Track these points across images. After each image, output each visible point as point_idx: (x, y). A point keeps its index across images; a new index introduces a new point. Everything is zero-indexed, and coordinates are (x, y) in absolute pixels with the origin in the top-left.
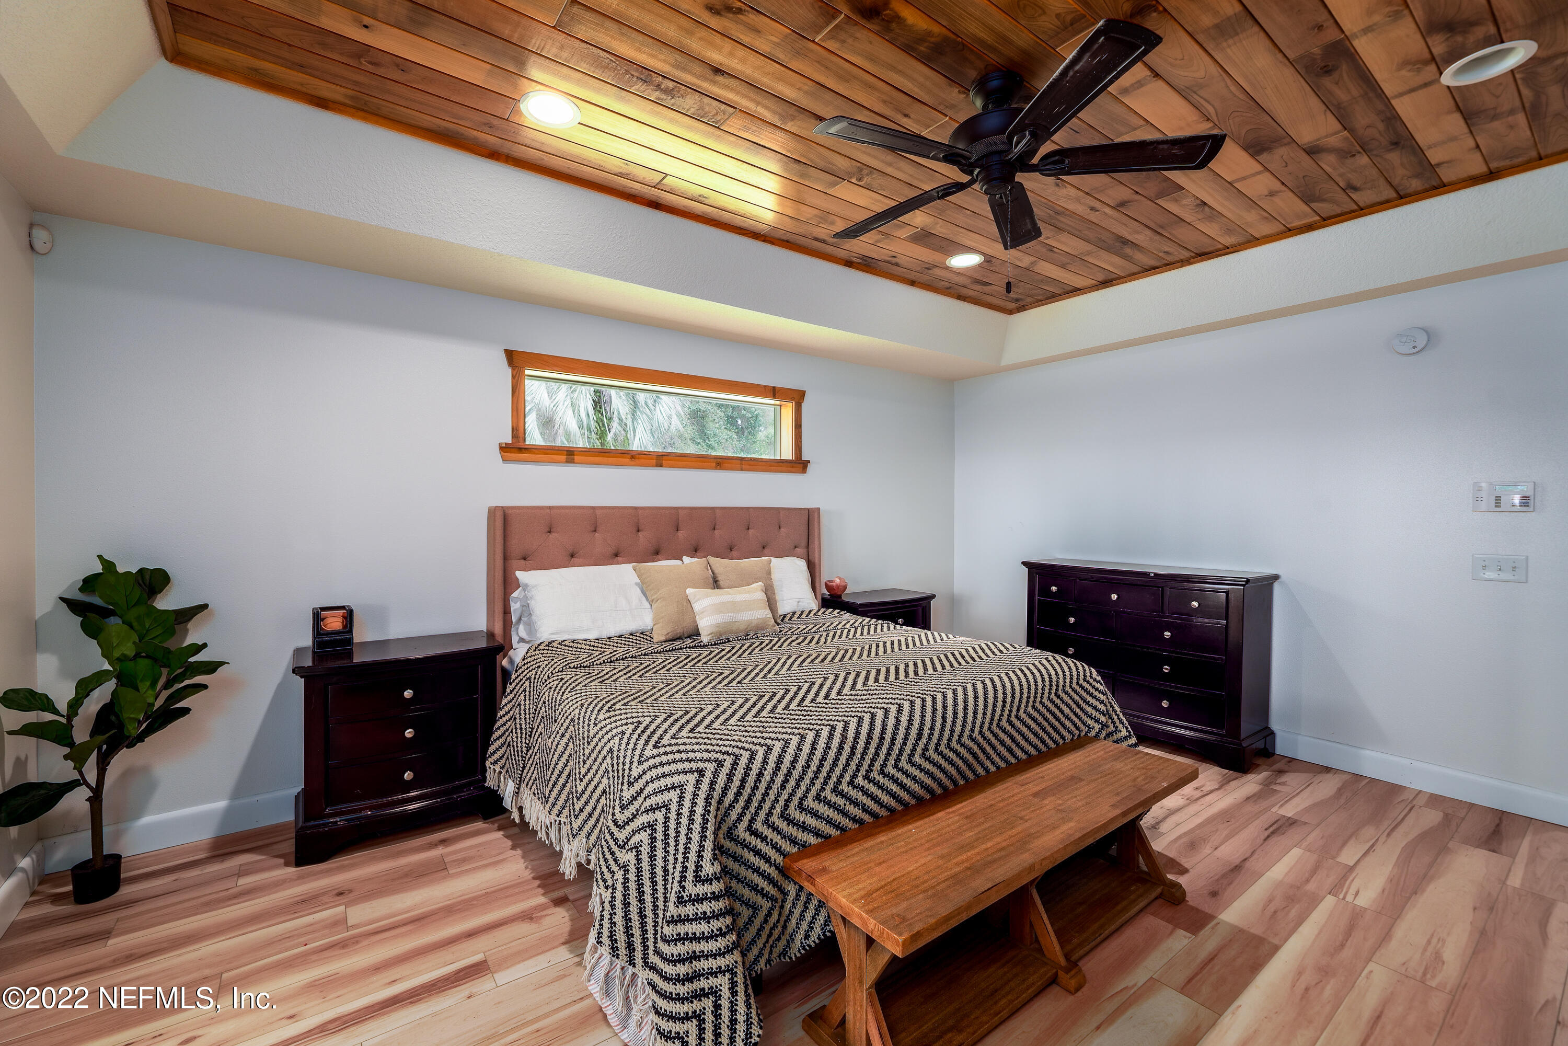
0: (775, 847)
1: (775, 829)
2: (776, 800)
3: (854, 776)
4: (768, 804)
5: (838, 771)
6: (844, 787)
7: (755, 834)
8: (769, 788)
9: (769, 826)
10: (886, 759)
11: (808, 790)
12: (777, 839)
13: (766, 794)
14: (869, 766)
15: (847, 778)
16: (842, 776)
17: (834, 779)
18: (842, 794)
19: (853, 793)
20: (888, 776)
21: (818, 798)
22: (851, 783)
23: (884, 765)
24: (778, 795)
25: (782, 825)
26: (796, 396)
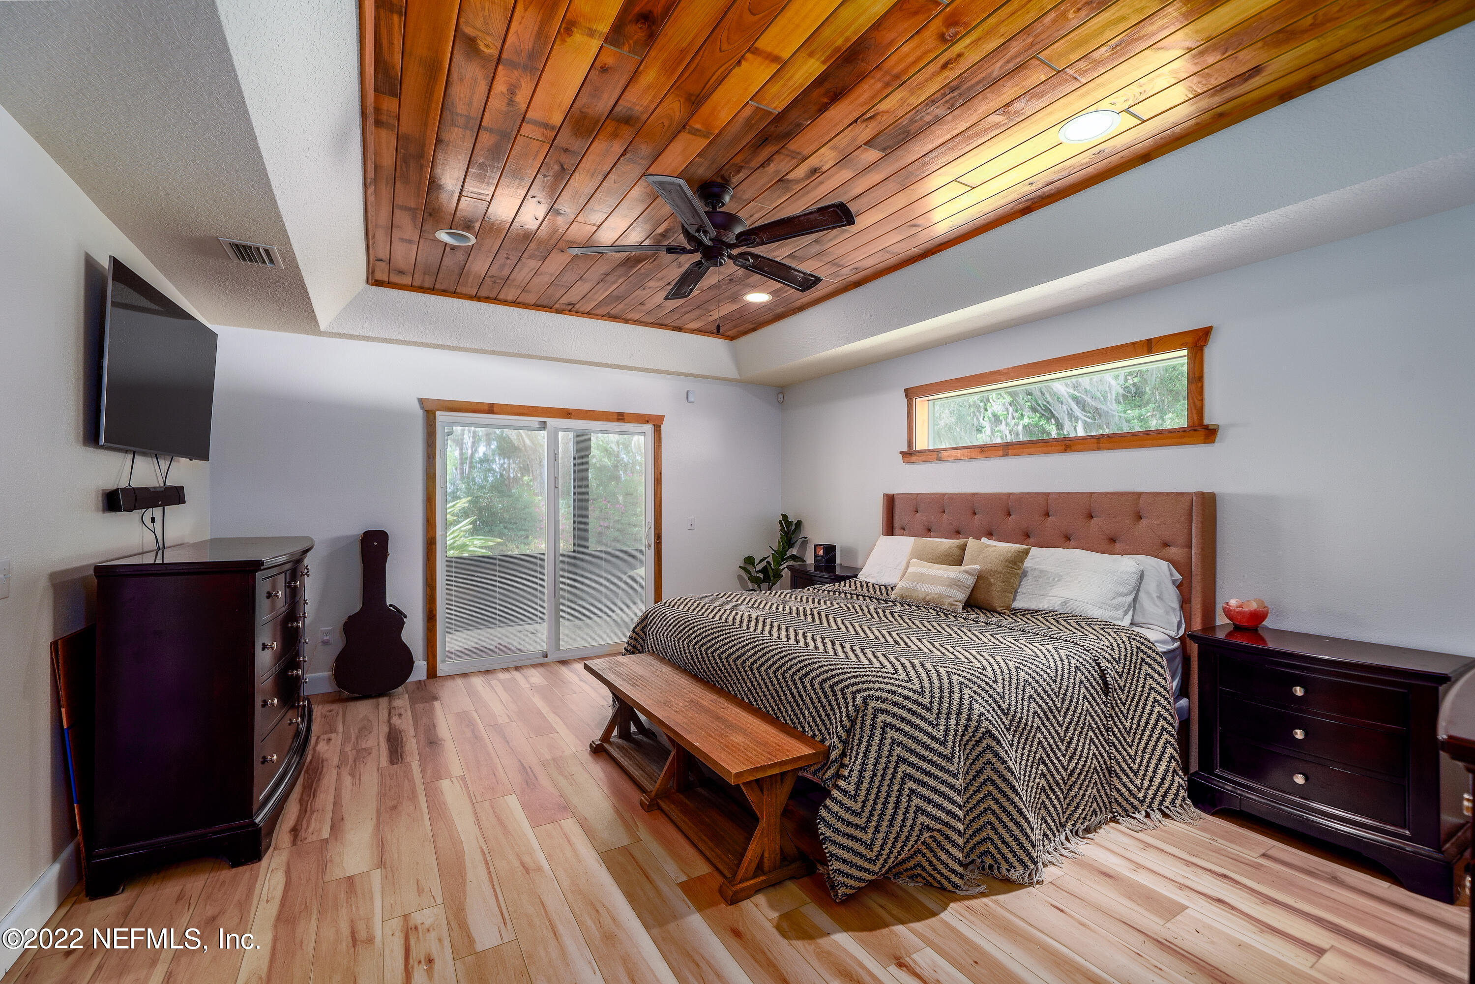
26: (1190, 339)
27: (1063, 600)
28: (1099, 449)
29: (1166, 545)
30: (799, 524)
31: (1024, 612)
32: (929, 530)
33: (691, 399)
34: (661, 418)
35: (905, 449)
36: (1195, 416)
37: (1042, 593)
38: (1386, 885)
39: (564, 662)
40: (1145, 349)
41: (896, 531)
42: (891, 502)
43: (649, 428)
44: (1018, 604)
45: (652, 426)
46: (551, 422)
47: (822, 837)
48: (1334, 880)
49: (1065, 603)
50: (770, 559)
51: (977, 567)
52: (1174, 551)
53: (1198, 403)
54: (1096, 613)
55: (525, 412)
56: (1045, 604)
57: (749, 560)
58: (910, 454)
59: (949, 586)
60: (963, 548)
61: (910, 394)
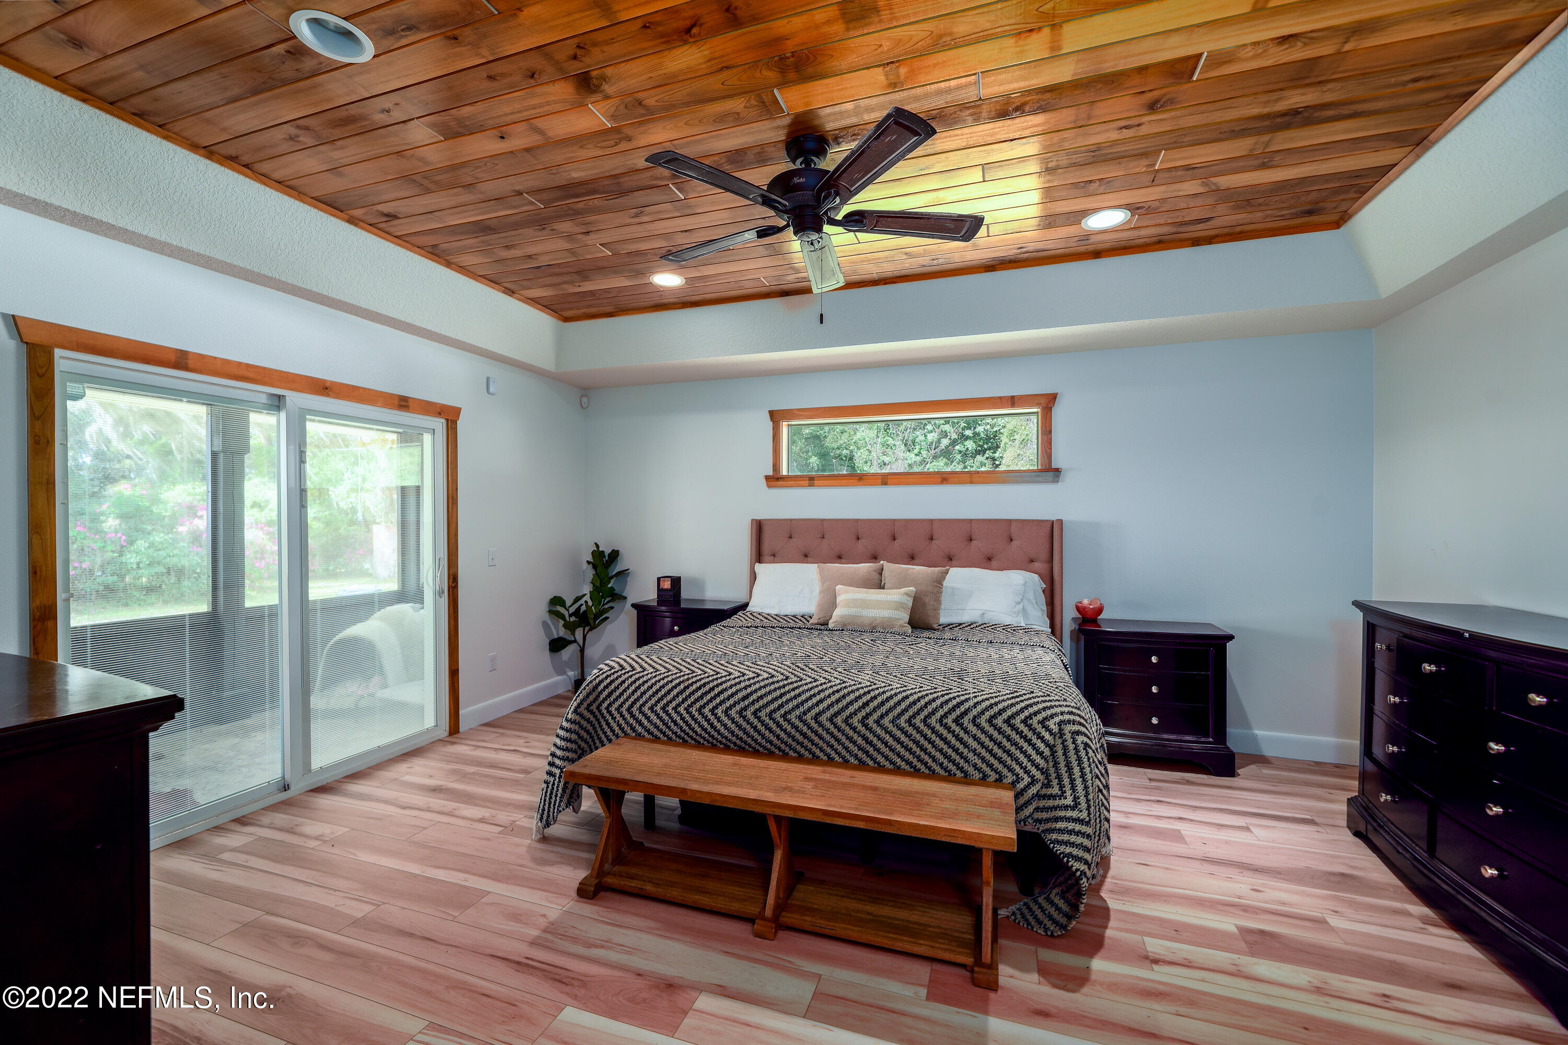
0: (619, 725)
1: (622, 716)
2: (627, 700)
3: (679, 705)
4: (622, 700)
5: (669, 698)
6: (670, 709)
7: (610, 713)
8: (625, 691)
9: (619, 713)
10: (707, 703)
11: (646, 702)
12: (622, 722)
13: (622, 694)
14: (692, 703)
15: (674, 704)
16: (671, 702)
17: (665, 701)
18: (667, 713)
19: (675, 716)
20: (703, 715)
21: (651, 708)
22: (675, 709)
23: (703, 707)
24: (629, 697)
25: (627, 716)
26: (1043, 401)
27: (981, 612)
28: (971, 483)
29: (1032, 561)
30: (615, 555)
31: (951, 626)
32: (806, 556)
33: (491, 390)
34: (457, 411)
35: (771, 473)
36: (1046, 461)
37: (960, 607)
38: (1205, 776)
39: (322, 790)
40: (1010, 403)
41: (766, 558)
42: (759, 528)
43: (439, 424)
44: (943, 620)
45: (443, 421)
46: (294, 398)
47: (1078, 873)
48: (1189, 783)
49: (983, 614)
50: (587, 598)
51: (912, 589)
52: (1037, 565)
53: (1048, 451)
54: (1007, 620)
55: (250, 375)
56: (966, 618)
57: (557, 601)
58: (775, 479)
59: (896, 609)
60: (881, 571)
61: (776, 417)
